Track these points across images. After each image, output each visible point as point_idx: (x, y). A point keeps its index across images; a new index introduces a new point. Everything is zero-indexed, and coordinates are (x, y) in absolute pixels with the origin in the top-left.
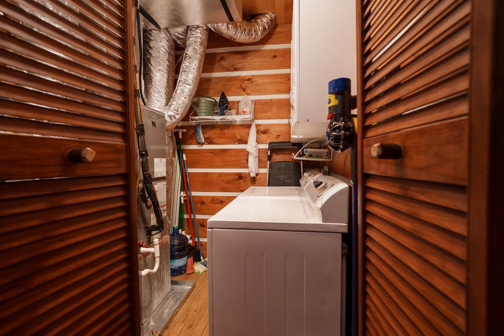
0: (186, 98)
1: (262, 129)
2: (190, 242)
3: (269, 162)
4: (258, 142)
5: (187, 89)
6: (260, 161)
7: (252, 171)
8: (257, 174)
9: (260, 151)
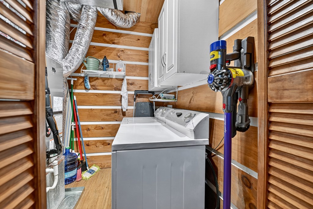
0: (79, 55)
1: (130, 82)
2: (79, 157)
3: (134, 102)
4: (128, 90)
5: (81, 49)
6: (129, 102)
7: (124, 107)
8: (127, 110)
9: (129, 95)
